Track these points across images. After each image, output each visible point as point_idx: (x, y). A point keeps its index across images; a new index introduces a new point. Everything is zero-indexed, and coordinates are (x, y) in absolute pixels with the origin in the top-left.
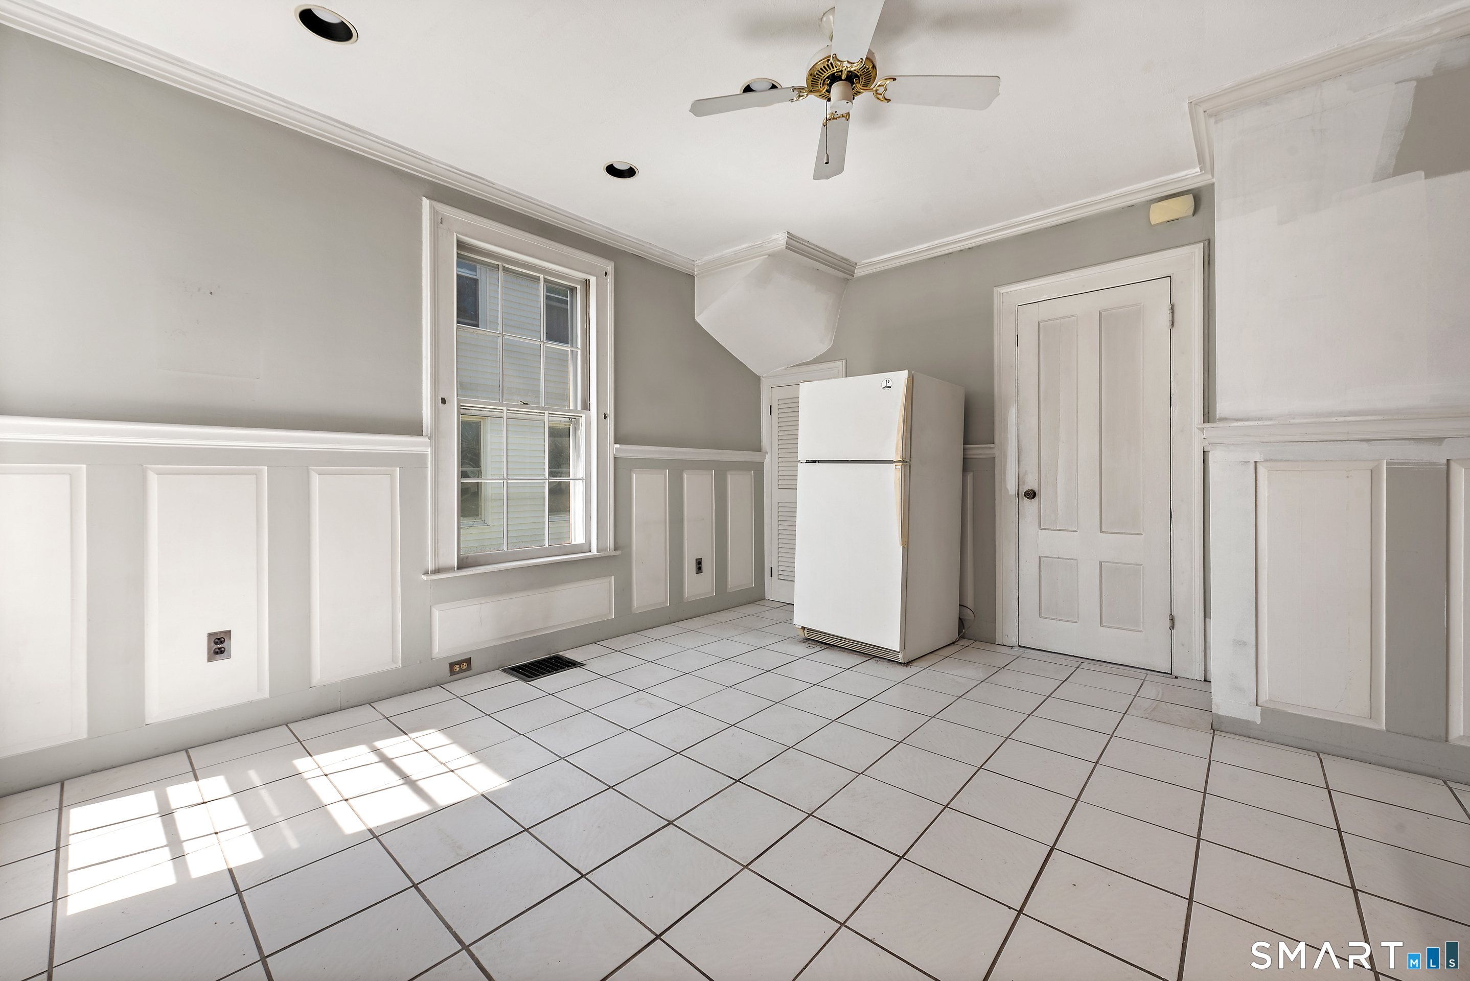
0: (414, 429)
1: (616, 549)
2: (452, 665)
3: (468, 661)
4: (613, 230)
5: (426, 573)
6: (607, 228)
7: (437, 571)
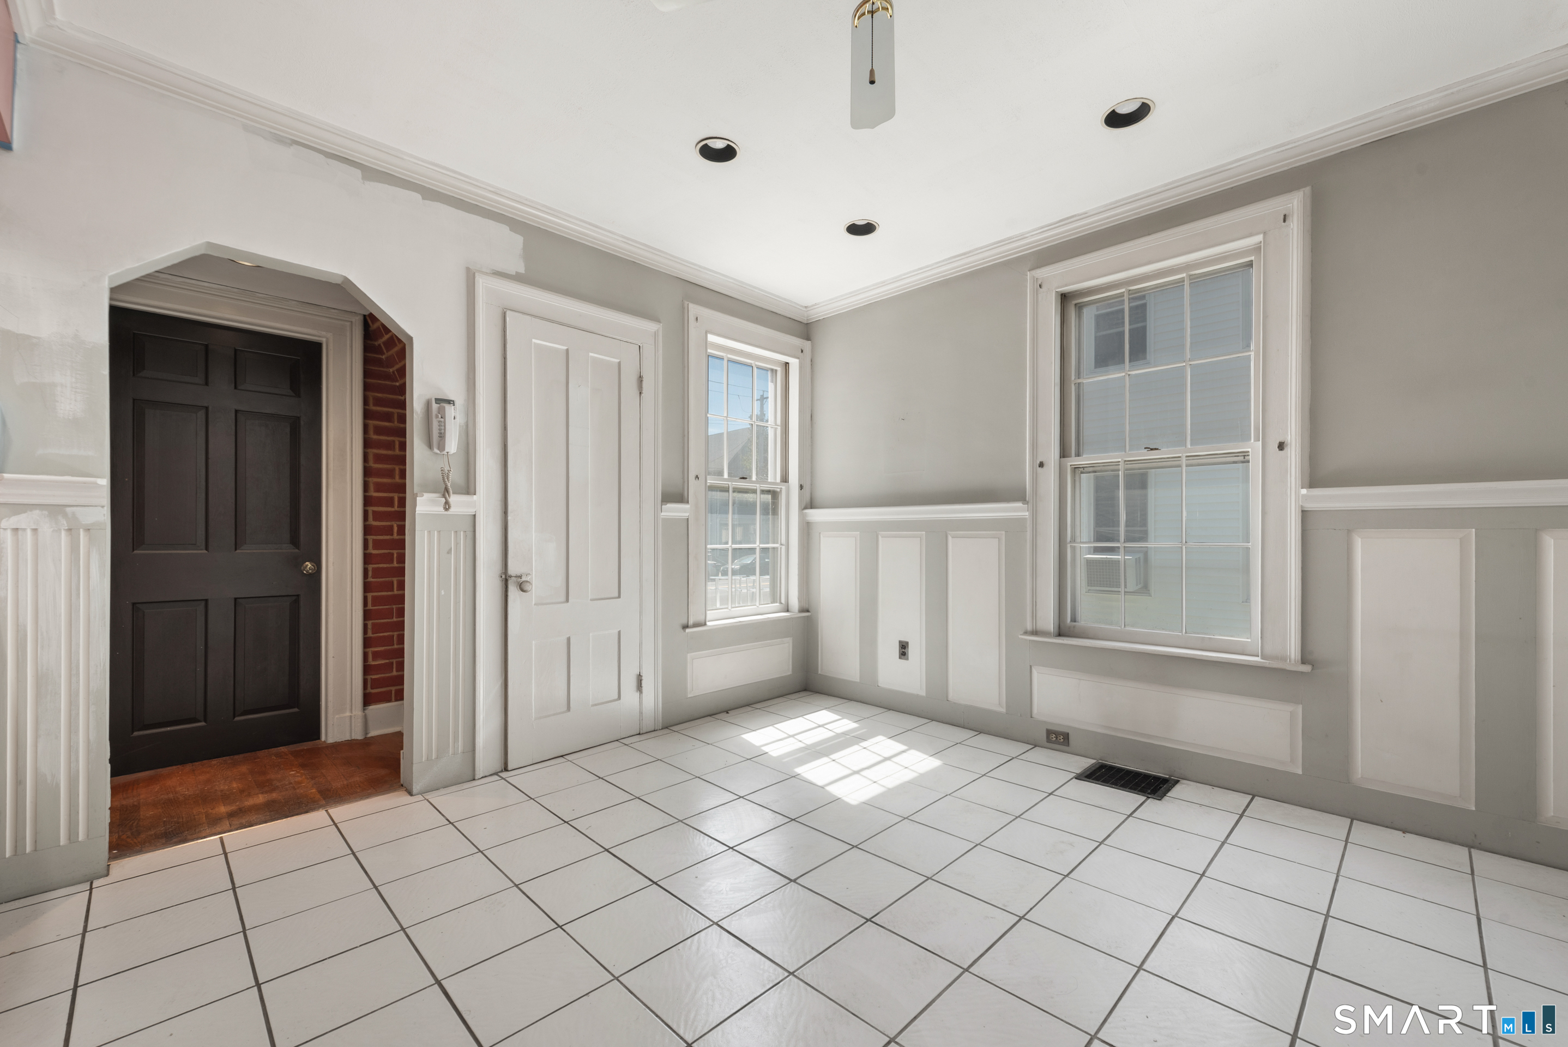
0: (1018, 495)
1: (1304, 661)
2: (1049, 732)
3: (1066, 737)
4: (1289, 143)
5: (1026, 633)
6: (1273, 148)
7: (1035, 633)
